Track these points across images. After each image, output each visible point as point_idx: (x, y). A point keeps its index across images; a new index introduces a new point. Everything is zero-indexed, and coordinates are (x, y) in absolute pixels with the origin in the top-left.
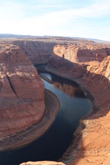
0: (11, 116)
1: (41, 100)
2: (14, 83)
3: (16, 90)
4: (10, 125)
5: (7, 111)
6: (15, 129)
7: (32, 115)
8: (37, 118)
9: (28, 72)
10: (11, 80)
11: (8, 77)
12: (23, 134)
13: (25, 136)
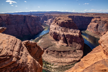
7: (75, 57)
9: (75, 33)
11: (64, 35)
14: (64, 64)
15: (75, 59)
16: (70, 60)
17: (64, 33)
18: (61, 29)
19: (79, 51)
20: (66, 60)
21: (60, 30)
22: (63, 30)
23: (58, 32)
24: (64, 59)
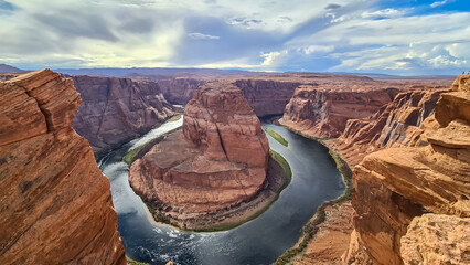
0: (215, 184)
1: (259, 166)
2: (225, 140)
3: (227, 149)
4: (210, 196)
5: (210, 177)
6: (216, 203)
7: (243, 187)
8: (249, 192)
9: (247, 124)
10: (222, 135)
11: (218, 131)
12: (226, 213)
13: (227, 216)
14: (213, 208)
15: (242, 193)
16: (229, 195)
17: (218, 124)
18: (212, 115)
19: (255, 171)
20: (221, 195)
21: (207, 117)
22: (215, 116)
23: (202, 122)
24: (215, 193)
